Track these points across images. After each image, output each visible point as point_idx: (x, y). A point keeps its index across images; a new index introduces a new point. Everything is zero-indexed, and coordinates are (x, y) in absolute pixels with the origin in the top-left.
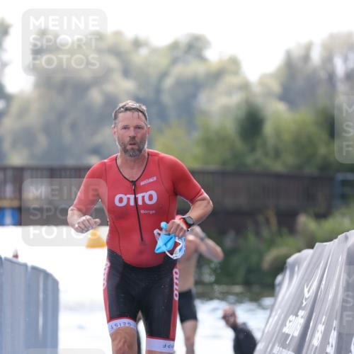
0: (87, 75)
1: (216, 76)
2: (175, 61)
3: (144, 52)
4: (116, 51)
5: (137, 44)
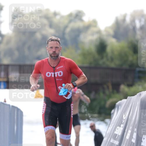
1: (87, 27)
2: (70, 21)
3: (58, 17)
5: (55, 14)
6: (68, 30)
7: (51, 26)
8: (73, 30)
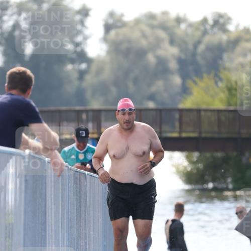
0: (144, 43)
3: (183, 26)
4: (164, 27)
5: (179, 20)
6: (201, 48)
7: (172, 42)
8: (209, 48)
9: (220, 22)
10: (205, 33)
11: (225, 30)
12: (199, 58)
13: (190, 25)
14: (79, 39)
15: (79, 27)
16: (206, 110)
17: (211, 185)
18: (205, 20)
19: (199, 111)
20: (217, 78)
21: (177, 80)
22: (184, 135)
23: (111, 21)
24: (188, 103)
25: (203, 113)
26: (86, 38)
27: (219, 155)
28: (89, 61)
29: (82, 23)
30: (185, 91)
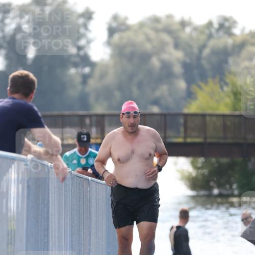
0: (148, 47)
3: (188, 30)
4: (168, 30)
5: (183, 24)
6: (207, 51)
7: (177, 46)
8: (215, 52)
9: (225, 26)
10: (210, 36)
11: (230, 34)
12: (204, 63)
13: (195, 29)
14: (82, 42)
15: (82, 30)
16: (211, 115)
17: (216, 191)
18: (210, 24)
19: (204, 116)
20: (223, 82)
21: (182, 84)
22: (189, 140)
23: (114, 25)
24: (193, 108)
25: (208, 118)
26: (89, 42)
27: (225, 160)
28: (93, 65)
29: (85, 26)
30: (190, 95)
